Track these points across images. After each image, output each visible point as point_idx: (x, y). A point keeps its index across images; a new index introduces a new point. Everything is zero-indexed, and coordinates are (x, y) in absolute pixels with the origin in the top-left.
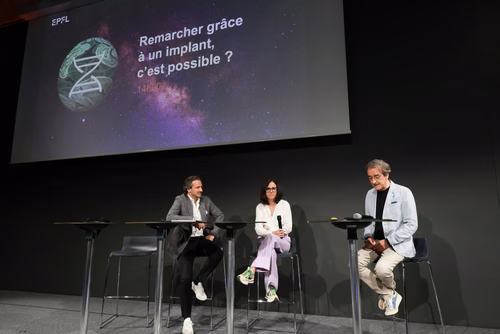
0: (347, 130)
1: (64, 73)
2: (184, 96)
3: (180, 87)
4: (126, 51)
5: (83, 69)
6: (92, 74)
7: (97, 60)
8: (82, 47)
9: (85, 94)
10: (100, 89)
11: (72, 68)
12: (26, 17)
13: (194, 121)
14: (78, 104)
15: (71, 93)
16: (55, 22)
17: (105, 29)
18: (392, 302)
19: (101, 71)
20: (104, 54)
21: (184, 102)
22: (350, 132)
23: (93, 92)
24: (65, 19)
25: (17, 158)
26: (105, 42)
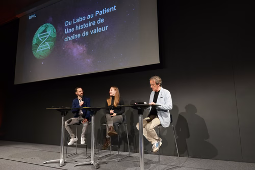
0: (158, 62)
1: (34, 41)
2: (85, 49)
3: (83, 45)
4: (60, 29)
5: (42, 39)
6: (46, 41)
7: (48, 34)
8: (41, 29)
9: (43, 51)
10: (49, 48)
11: (38, 39)
12: (18, 16)
13: (89, 61)
14: (40, 56)
15: (38, 50)
16: (31, 17)
17: (51, 19)
18: (156, 145)
19: (49, 39)
20: (51, 31)
21: (85, 52)
22: (159, 62)
23: (46, 50)
24: (34, 16)
25: (17, 82)
26: (51, 25)
